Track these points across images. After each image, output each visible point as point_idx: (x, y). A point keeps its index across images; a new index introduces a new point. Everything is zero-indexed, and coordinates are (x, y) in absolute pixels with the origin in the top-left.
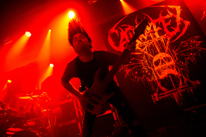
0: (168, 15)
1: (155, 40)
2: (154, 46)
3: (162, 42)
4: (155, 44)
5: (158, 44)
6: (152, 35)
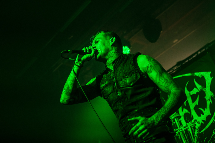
0: (195, 89)
1: (181, 129)
2: (181, 138)
3: (189, 131)
4: (181, 135)
5: (184, 135)
6: (177, 121)
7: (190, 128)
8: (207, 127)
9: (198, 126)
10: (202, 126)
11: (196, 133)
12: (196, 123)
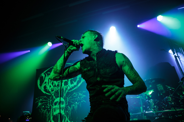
7: (65, 88)
8: (73, 90)
9: (69, 88)
10: (71, 89)
11: (67, 91)
12: (69, 87)
